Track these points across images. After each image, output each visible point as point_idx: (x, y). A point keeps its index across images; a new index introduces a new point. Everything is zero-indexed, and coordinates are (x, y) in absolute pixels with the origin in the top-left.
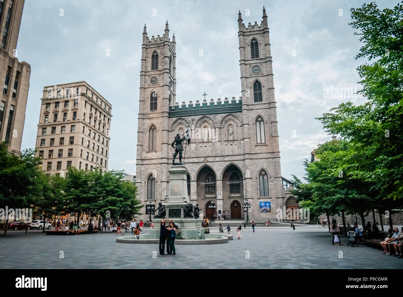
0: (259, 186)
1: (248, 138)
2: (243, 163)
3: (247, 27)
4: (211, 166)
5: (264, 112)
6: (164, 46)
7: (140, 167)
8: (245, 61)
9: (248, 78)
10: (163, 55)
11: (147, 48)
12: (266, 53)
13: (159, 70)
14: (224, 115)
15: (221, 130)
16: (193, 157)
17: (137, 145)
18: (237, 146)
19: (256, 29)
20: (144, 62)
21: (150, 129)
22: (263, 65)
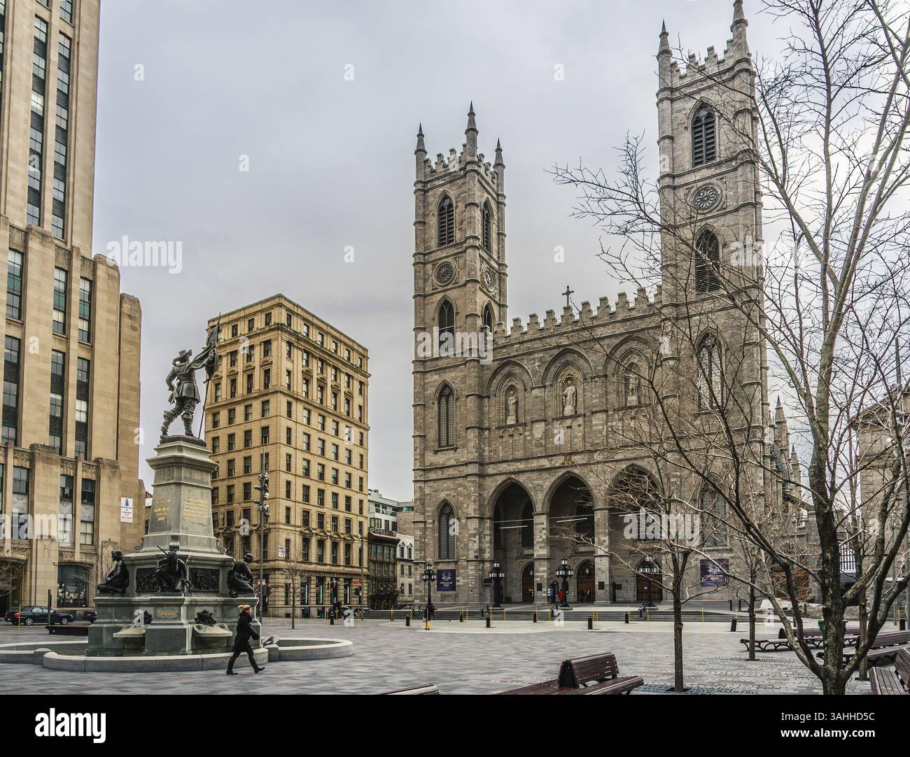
1: (675, 396)
2: (661, 464)
3: (683, 71)
4: (581, 475)
5: (723, 320)
6: (465, 176)
7: (420, 487)
8: (674, 177)
9: (681, 226)
10: (463, 200)
11: (425, 191)
12: (735, 142)
13: (457, 244)
14: (615, 341)
15: (606, 381)
16: (539, 455)
17: (414, 436)
18: (646, 420)
19: (712, 70)
20: (421, 227)
21: (441, 396)
22: (724, 180)
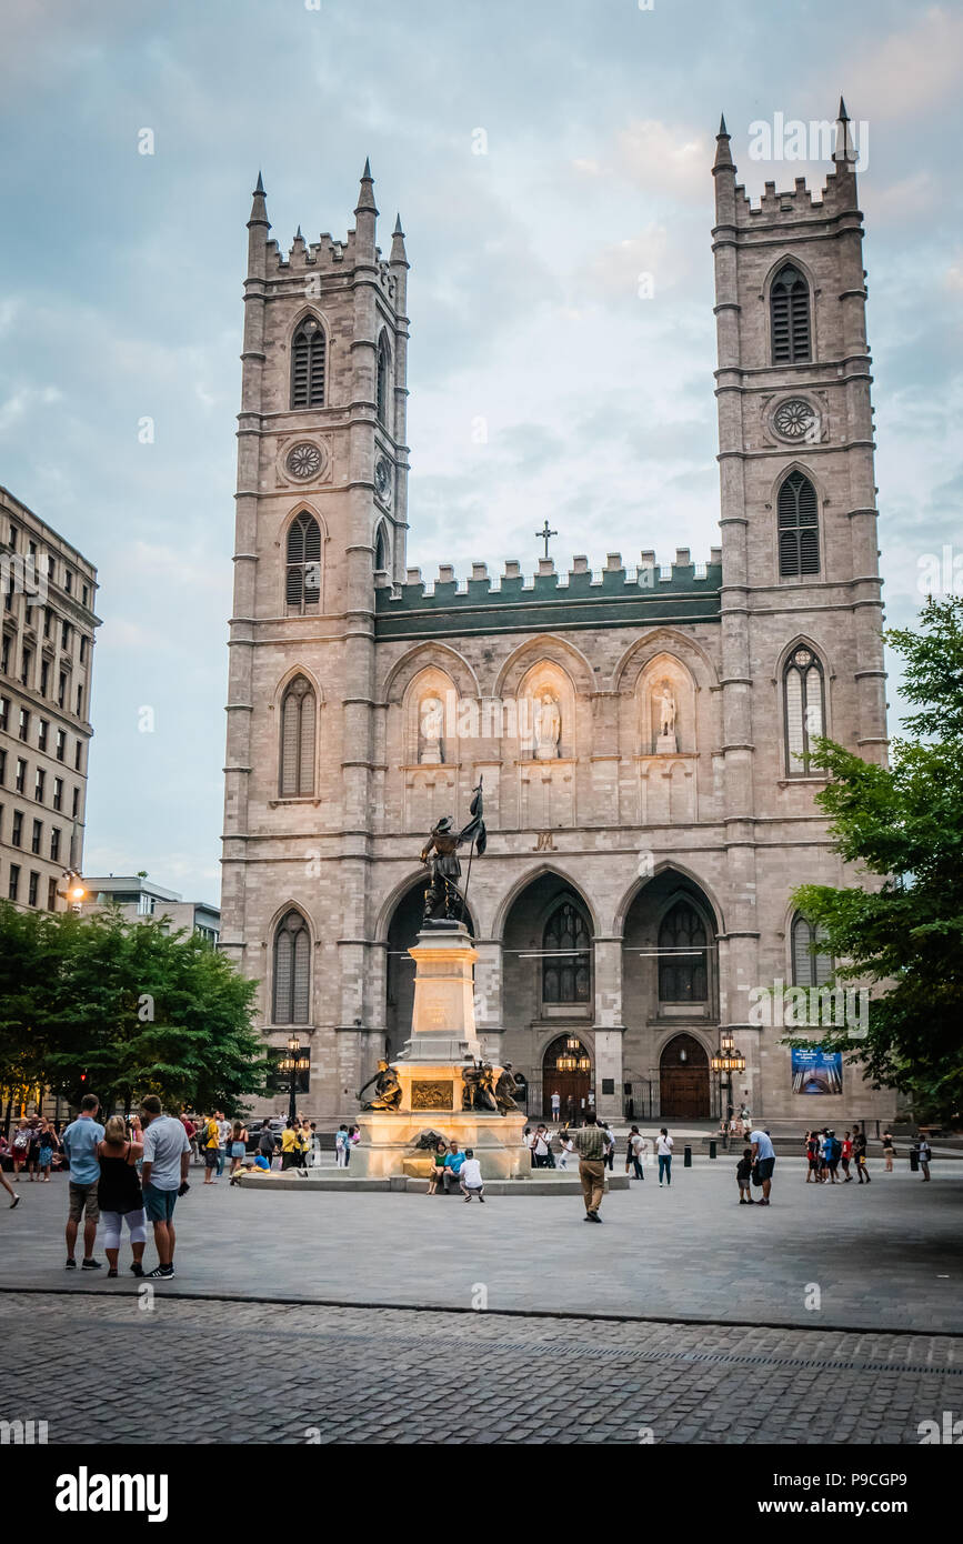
0: (789, 971)
1: (746, 748)
2: (718, 864)
3: (756, 205)
4: (570, 873)
5: (825, 628)
6: (352, 288)
7: (238, 874)
8: (741, 373)
9: (754, 457)
10: (347, 332)
11: (267, 300)
12: (842, 340)
13: (330, 412)
14: (636, 634)
15: (618, 705)
17: (226, 771)
18: (691, 781)
19: (802, 215)
20: (257, 366)
21: (287, 694)
22: (825, 396)
